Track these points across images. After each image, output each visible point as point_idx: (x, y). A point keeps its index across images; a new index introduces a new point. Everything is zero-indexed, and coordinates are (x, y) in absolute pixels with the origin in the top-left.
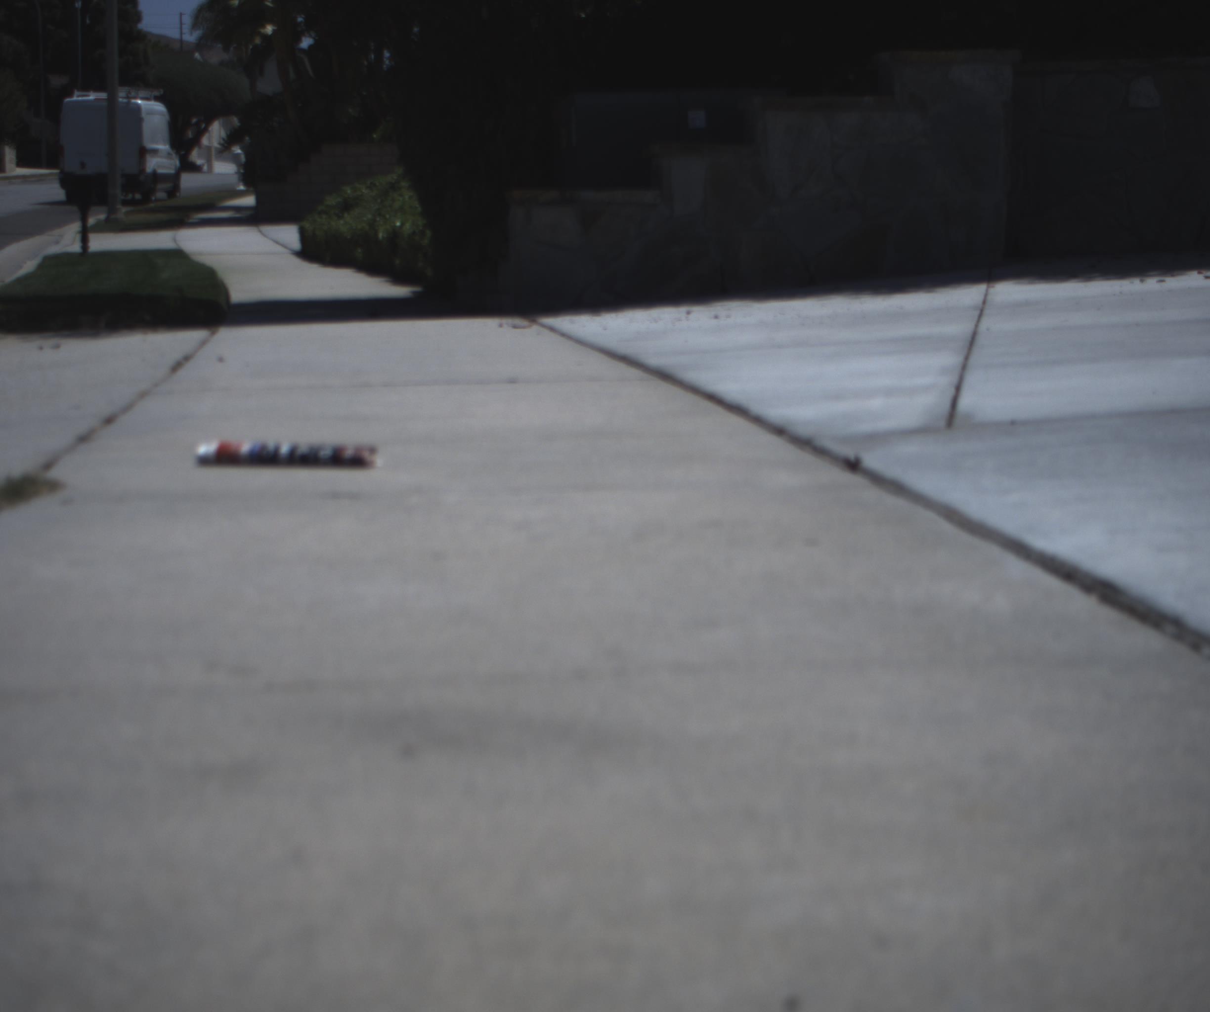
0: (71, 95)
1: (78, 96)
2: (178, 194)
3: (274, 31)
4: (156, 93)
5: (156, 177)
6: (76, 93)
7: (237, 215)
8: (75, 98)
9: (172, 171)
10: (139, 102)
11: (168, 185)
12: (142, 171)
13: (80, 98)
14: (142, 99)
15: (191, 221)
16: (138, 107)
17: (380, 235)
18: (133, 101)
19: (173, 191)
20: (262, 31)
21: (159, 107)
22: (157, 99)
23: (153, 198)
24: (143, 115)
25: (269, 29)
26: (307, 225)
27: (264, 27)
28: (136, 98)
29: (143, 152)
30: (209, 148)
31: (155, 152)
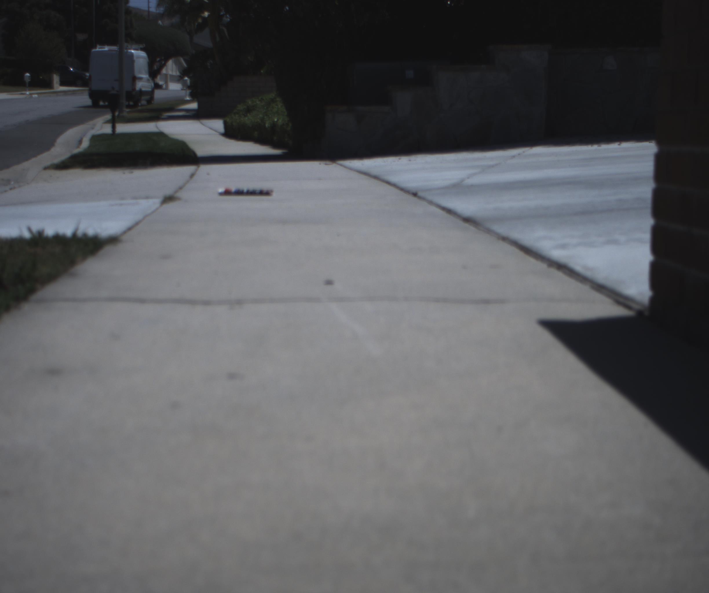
0: (96, 48)
1: (100, 48)
2: (153, 102)
3: (209, 16)
4: (141, 46)
5: (141, 92)
6: (98, 46)
7: (188, 114)
8: (97, 49)
9: (150, 90)
10: (133, 51)
11: (147, 97)
12: (134, 89)
13: (100, 50)
14: (135, 49)
15: (163, 117)
16: (132, 54)
17: (267, 125)
18: (129, 51)
19: (150, 101)
20: (203, 15)
21: (143, 54)
22: (142, 49)
23: (140, 104)
24: (135, 58)
25: (206, 14)
26: (228, 120)
27: (203, 13)
28: (130, 49)
29: (134, 79)
30: (166, 75)
31: (141, 79)
